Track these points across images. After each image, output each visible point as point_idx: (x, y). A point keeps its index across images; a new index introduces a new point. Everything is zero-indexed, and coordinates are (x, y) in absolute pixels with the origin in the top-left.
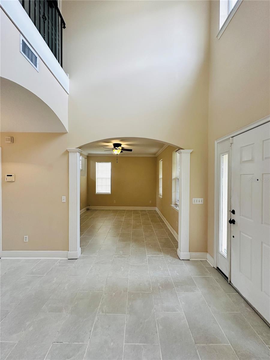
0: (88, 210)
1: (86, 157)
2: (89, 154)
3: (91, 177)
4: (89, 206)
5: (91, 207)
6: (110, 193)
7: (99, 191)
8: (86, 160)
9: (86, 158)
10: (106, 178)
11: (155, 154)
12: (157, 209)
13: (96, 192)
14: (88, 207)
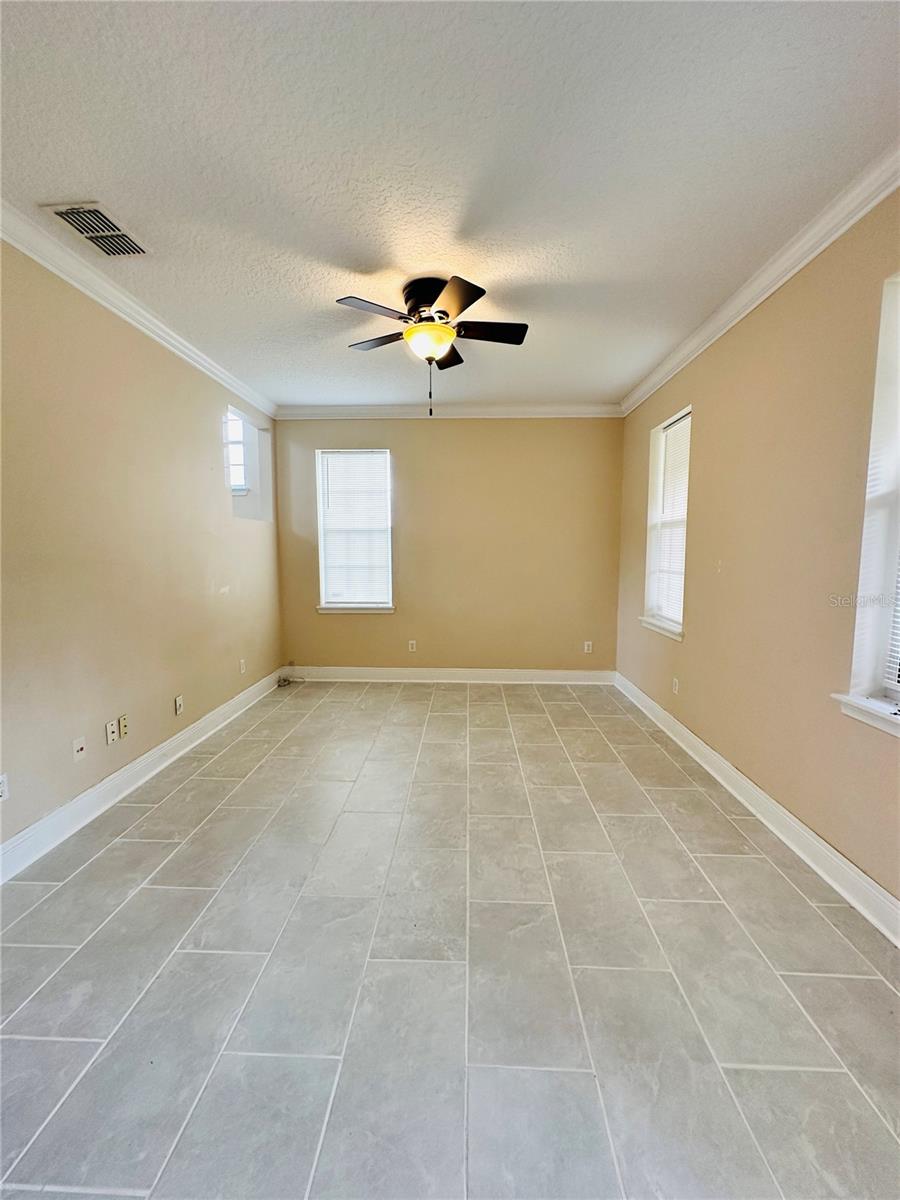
0: (284, 683)
1: (267, 425)
2: (280, 407)
3: (295, 526)
4: (291, 664)
5: (298, 672)
6: (390, 605)
7: (334, 595)
8: (268, 437)
9: (263, 430)
10: (370, 532)
11: (617, 402)
12: (618, 680)
13: (323, 604)
14: (286, 671)
